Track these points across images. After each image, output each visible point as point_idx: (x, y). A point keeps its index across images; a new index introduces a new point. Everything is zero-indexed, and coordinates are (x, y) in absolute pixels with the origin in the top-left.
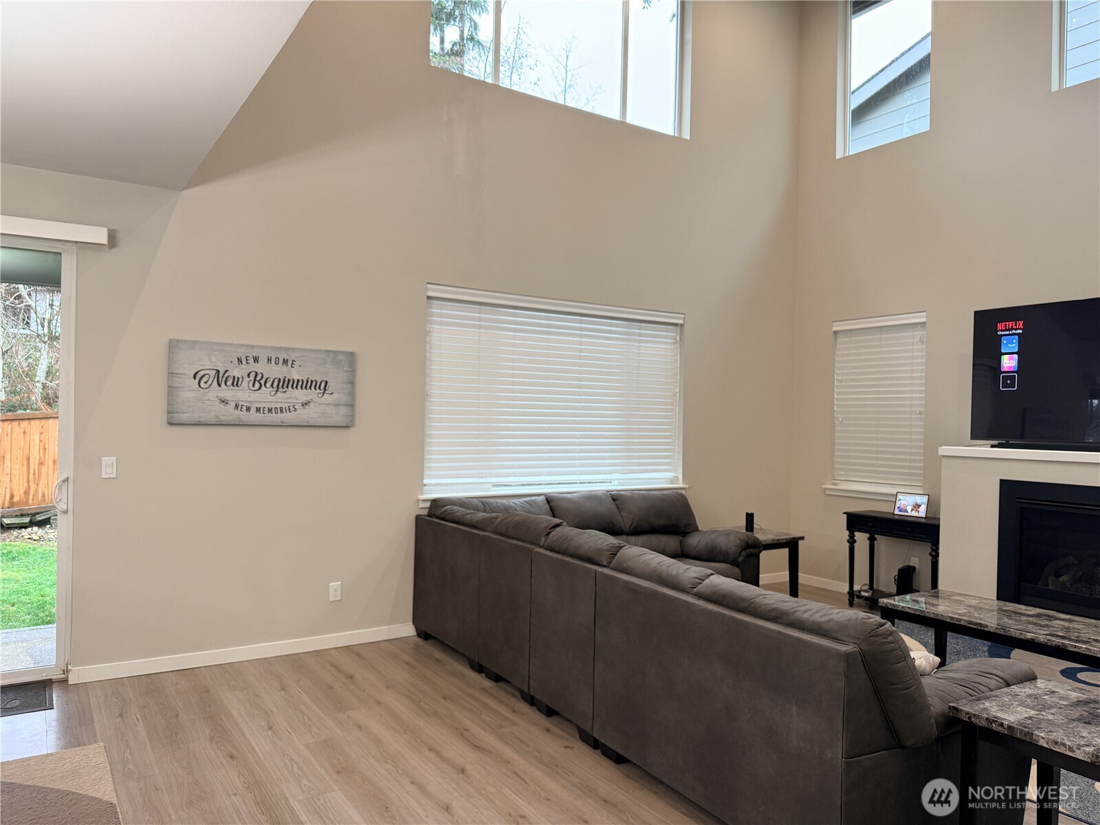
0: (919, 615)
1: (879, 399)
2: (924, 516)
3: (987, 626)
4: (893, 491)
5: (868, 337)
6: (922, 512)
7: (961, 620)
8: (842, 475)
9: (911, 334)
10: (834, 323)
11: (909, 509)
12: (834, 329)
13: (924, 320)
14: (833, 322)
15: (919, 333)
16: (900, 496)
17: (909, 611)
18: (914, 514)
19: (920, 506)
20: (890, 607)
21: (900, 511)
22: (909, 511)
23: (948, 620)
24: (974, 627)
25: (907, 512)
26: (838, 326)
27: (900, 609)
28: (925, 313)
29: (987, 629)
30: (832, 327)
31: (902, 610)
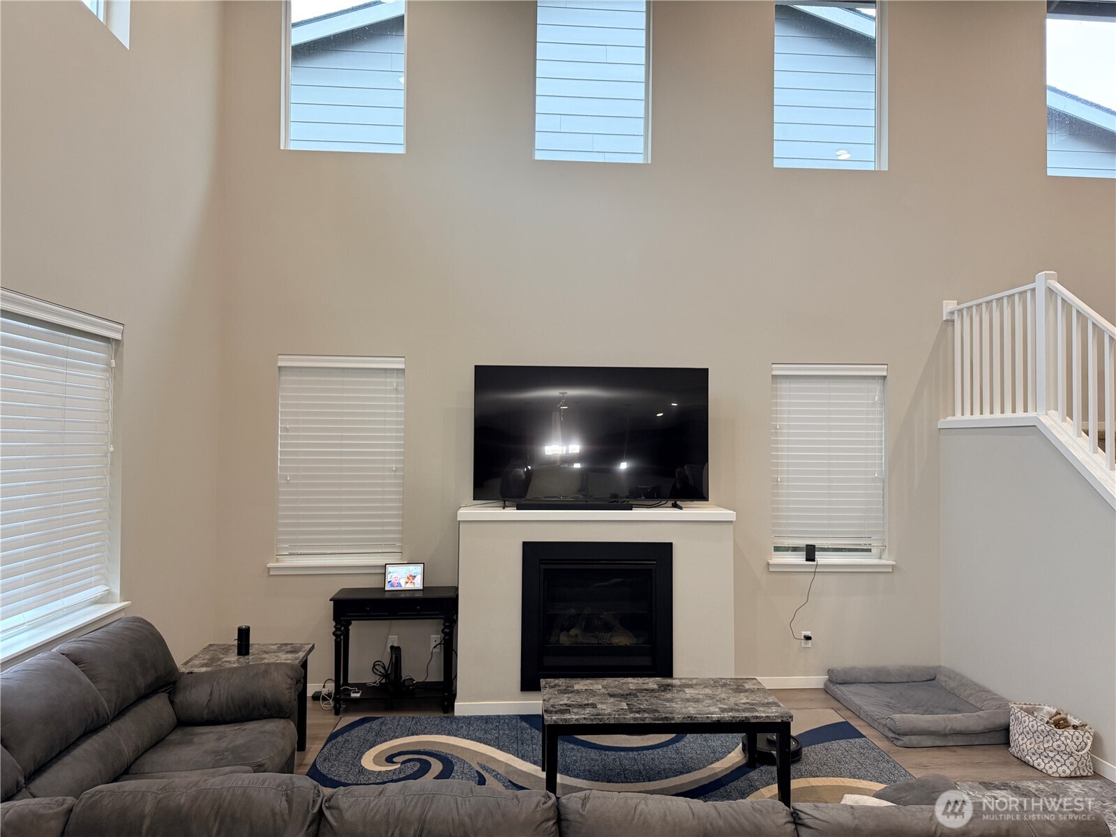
0: (598, 724)
1: (342, 453)
2: (422, 588)
3: (673, 718)
4: (379, 560)
5: (327, 379)
6: (418, 584)
7: (646, 718)
8: (286, 549)
9: (384, 380)
10: (279, 357)
11: (403, 582)
12: (280, 364)
13: (402, 366)
14: (279, 355)
15: (393, 381)
16: (389, 569)
17: (584, 722)
18: (409, 586)
19: (415, 577)
20: (561, 723)
21: (392, 586)
22: (403, 585)
23: (632, 722)
24: (660, 722)
25: (401, 586)
26: (282, 360)
27: (573, 722)
28: (403, 359)
29: (673, 722)
30: (277, 361)
31: (576, 723)
